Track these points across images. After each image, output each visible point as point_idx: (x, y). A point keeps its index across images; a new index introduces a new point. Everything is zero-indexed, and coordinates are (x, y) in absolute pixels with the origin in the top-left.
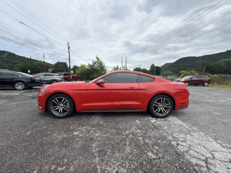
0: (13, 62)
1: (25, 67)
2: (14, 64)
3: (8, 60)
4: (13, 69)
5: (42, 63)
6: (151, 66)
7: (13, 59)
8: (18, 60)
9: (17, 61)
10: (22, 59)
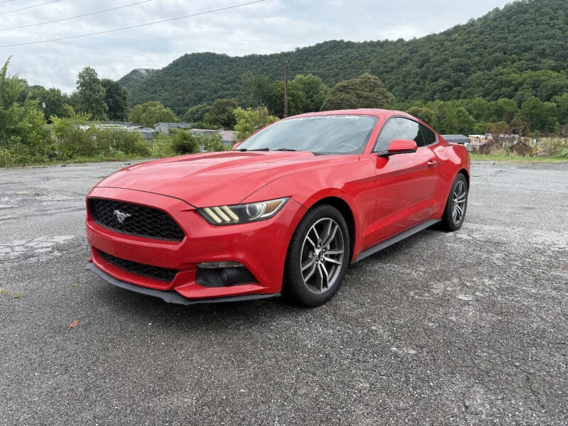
6: (81, 76)
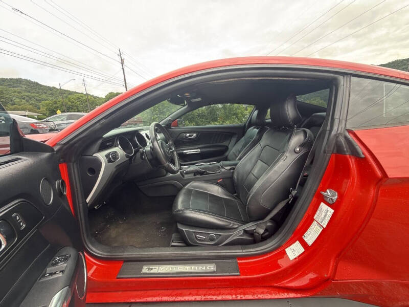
0: (38, 98)
1: (54, 105)
2: (40, 101)
3: (29, 94)
4: (38, 110)
5: (82, 97)
7: (37, 93)
8: (46, 93)
9: (44, 96)
10: (51, 92)
